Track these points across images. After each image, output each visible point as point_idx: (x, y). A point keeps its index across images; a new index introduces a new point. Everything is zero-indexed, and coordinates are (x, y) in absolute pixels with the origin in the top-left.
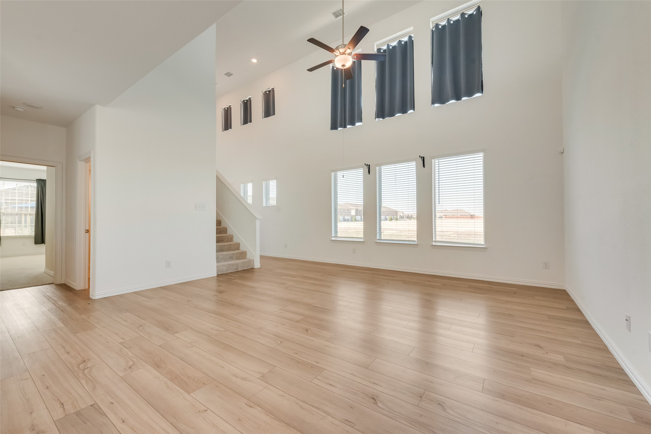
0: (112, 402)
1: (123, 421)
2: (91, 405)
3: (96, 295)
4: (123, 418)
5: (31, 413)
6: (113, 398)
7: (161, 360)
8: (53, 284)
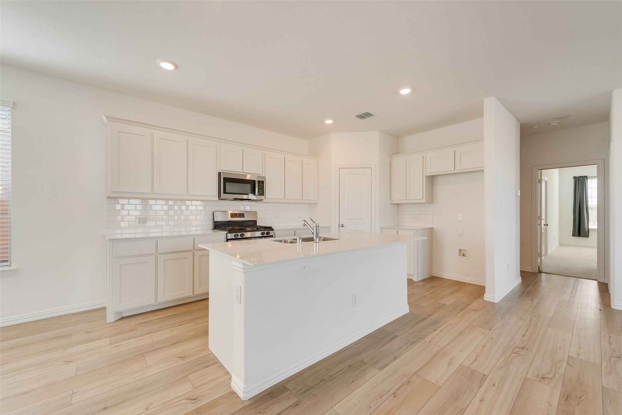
0: (495, 384)
1: (481, 400)
2: (484, 374)
3: (615, 304)
4: (484, 399)
5: (461, 352)
6: (499, 383)
7: (580, 398)
8: (596, 280)
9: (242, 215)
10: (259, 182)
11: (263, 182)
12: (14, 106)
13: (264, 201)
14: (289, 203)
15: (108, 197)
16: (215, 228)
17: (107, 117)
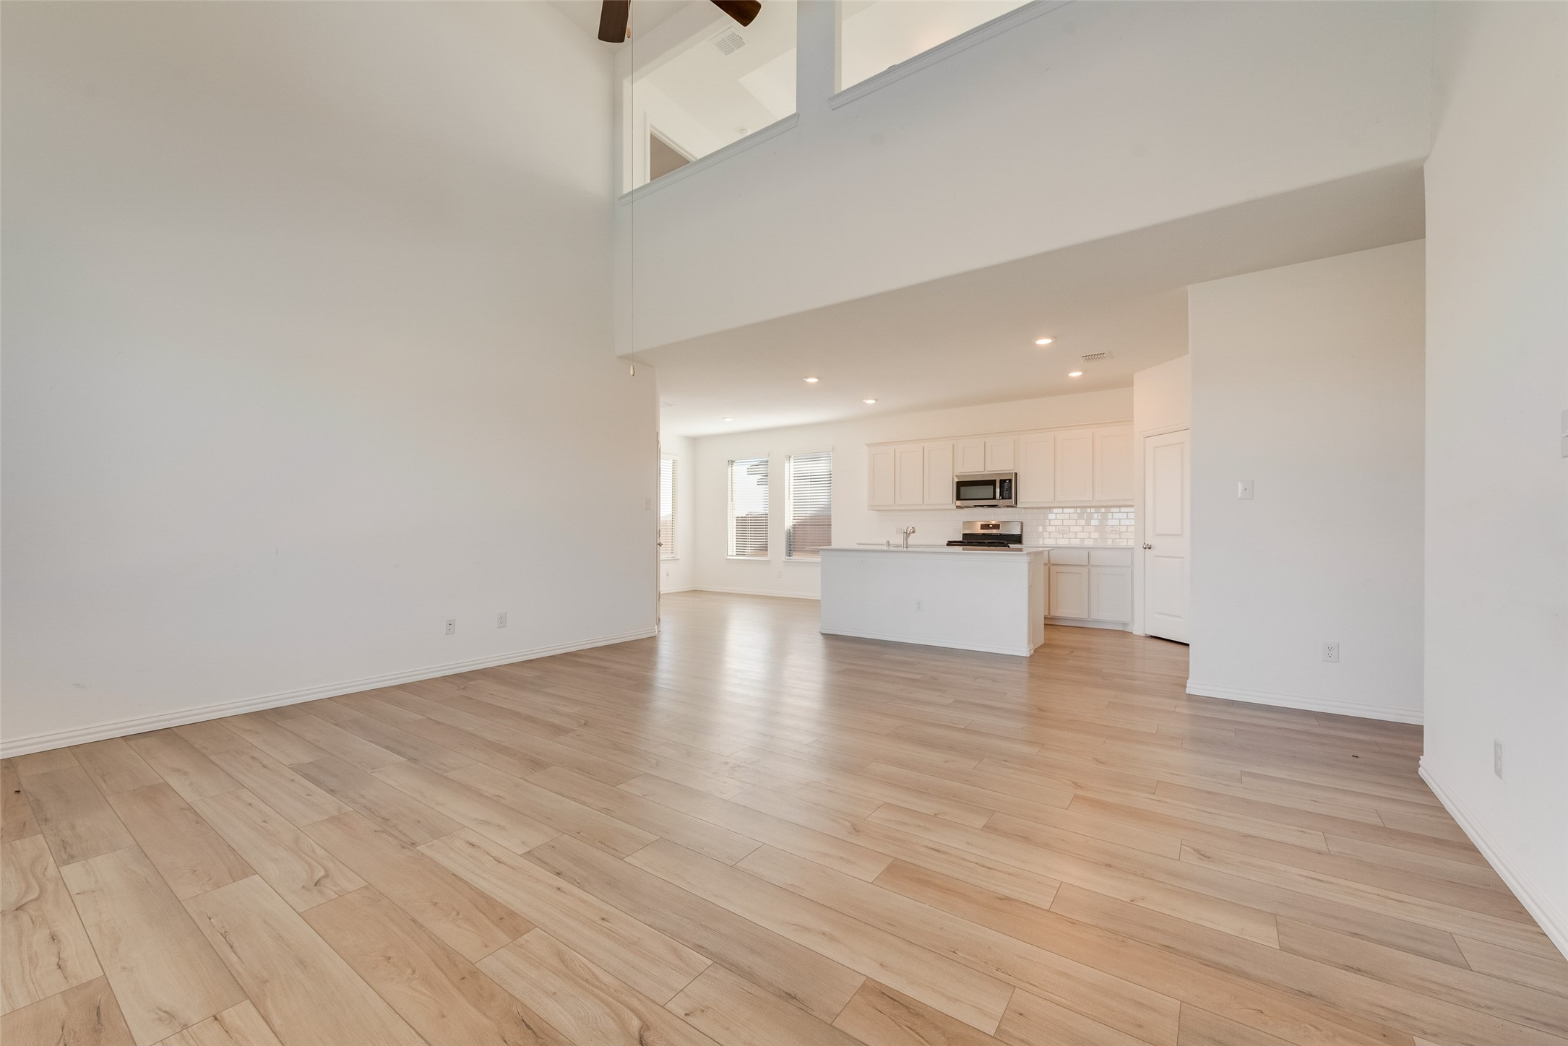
9: (997, 527)
10: (1002, 482)
11: (1010, 481)
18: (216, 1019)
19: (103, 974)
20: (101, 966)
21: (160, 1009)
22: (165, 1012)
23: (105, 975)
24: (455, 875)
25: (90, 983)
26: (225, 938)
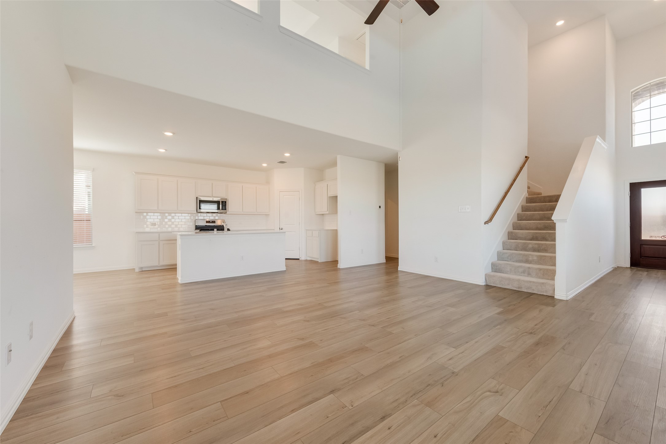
9: (214, 222)
10: (222, 202)
11: (225, 202)
12: (93, 170)
13: (227, 213)
14: (250, 214)
15: (136, 212)
16: (196, 229)
17: (134, 172)
18: (581, 391)
19: (595, 433)
20: (592, 437)
21: (591, 406)
22: (590, 404)
23: (594, 432)
24: (475, 360)
25: (601, 435)
26: (547, 406)
